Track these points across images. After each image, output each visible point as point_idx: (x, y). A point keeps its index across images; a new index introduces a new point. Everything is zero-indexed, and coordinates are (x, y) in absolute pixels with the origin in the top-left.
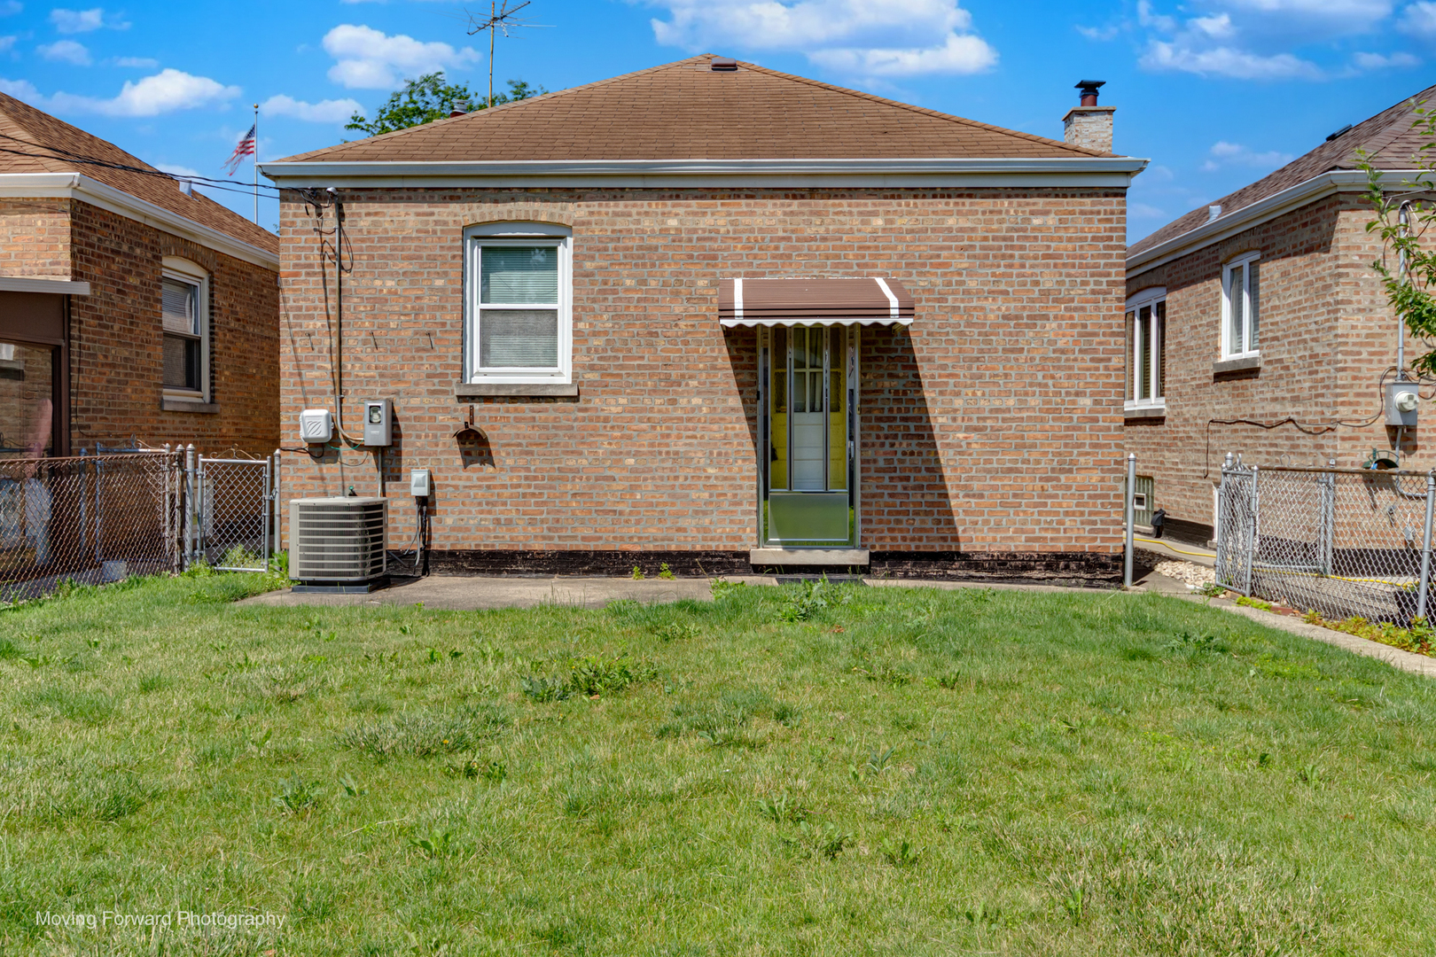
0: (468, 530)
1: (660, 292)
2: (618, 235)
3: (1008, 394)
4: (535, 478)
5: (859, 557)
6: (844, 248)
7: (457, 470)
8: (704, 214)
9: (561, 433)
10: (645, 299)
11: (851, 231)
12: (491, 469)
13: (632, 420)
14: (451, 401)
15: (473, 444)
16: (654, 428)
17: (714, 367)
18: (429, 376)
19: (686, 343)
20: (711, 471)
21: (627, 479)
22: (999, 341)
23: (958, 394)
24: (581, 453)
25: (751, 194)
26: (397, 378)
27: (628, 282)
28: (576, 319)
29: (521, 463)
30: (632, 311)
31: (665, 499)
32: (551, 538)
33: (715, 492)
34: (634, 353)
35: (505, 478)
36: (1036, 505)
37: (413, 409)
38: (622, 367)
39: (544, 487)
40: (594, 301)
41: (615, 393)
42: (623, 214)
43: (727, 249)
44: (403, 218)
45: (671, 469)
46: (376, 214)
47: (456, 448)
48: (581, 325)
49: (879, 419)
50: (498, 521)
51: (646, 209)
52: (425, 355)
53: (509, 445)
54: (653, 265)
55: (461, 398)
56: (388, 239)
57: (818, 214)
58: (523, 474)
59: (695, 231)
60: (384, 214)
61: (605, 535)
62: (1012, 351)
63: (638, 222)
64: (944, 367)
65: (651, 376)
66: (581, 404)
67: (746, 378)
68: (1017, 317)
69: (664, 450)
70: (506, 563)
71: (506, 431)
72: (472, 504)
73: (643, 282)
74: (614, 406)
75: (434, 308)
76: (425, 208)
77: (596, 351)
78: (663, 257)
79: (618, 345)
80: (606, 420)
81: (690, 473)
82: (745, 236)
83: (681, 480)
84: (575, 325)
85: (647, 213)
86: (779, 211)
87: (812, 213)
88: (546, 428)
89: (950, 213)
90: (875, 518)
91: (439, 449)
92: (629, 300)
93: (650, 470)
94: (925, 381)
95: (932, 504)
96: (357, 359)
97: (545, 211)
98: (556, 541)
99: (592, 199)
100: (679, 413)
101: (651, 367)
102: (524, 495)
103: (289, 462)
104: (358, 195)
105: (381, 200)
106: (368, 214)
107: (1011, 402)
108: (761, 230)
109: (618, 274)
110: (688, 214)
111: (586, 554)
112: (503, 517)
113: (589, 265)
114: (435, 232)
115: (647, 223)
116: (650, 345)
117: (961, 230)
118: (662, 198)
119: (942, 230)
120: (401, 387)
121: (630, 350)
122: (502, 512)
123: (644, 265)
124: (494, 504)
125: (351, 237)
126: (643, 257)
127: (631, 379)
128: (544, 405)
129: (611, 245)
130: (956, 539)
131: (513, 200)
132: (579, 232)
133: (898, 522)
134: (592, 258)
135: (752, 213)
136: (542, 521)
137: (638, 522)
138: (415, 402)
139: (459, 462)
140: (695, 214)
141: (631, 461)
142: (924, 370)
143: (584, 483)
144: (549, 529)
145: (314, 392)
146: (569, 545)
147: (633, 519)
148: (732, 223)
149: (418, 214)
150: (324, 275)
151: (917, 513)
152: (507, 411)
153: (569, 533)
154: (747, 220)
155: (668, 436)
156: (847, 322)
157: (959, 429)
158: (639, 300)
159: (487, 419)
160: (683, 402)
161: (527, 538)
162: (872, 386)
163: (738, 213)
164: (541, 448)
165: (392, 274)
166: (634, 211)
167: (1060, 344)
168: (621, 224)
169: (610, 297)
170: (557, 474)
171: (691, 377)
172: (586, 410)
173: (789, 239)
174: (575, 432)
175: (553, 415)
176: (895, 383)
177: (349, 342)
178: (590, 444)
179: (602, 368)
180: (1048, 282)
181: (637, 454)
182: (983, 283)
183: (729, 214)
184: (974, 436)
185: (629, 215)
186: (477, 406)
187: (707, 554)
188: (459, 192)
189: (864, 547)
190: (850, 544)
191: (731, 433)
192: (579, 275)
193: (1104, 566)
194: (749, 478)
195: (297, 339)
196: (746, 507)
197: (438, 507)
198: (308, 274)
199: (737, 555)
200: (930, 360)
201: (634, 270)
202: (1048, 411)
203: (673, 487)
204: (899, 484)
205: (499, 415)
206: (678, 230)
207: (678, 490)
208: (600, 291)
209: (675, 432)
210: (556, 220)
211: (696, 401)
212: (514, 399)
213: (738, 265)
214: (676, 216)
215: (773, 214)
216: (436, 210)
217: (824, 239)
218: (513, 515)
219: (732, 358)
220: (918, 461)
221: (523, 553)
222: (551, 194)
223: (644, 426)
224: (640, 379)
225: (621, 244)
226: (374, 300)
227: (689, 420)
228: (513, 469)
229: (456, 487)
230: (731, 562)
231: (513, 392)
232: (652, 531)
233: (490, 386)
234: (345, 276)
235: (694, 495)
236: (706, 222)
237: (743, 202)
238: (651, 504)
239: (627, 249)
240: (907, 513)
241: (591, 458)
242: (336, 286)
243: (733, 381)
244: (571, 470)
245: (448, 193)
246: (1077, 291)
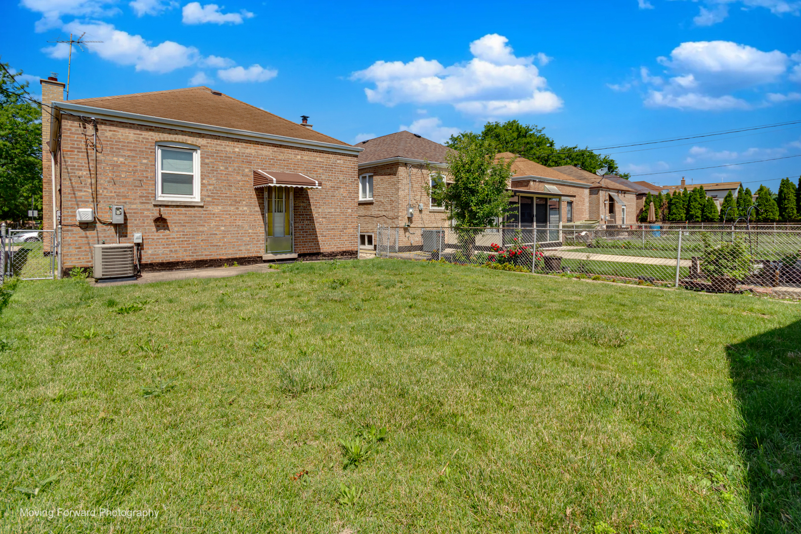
0: (158, 255)
1: (233, 172)
2: (217, 152)
3: (332, 208)
4: (187, 235)
5: (295, 256)
6: (290, 164)
7: (153, 232)
8: (247, 148)
9: (197, 219)
10: (228, 174)
11: (291, 159)
12: (168, 232)
13: (223, 214)
14: (151, 207)
15: (161, 222)
16: (231, 217)
17: (251, 198)
18: (140, 197)
19: (242, 189)
20: (250, 231)
21: (222, 234)
23: (320, 208)
24: (204, 226)
25: (262, 144)
26: (125, 197)
27: (221, 168)
28: (202, 179)
29: (181, 229)
30: (223, 178)
31: (235, 240)
32: (193, 256)
33: (251, 238)
34: (224, 192)
35: (174, 235)
36: (339, 238)
37: (132, 209)
38: (220, 196)
39: (190, 238)
40: (209, 173)
41: (217, 205)
42: (219, 145)
43: (255, 160)
44: (130, 135)
45: (237, 231)
46: (114, 131)
47: (153, 224)
48: (204, 181)
49: (300, 215)
50: (171, 251)
51: (228, 144)
52: (138, 188)
53: (176, 223)
54: (230, 163)
55: (155, 206)
56: (120, 142)
57: (282, 152)
58: (182, 233)
59: (244, 153)
60: (118, 132)
61: (213, 254)
62: (333, 196)
63: (225, 148)
64: (316, 200)
65: (230, 200)
66: (204, 209)
67: (261, 201)
68: (334, 187)
69: (235, 224)
70: (175, 266)
71: (175, 218)
72: (160, 245)
73: (227, 168)
74: (217, 210)
75: (142, 171)
76: (138, 132)
77: (210, 190)
78: (233, 161)
79: (218, 189)
80: (214, 214)
81: (243, 232)
82: (260, 157)
83: (240, 234)
84: (202, 181)
85: (228, 146)
86: (271, 150)
87: (281, 152)
88: (191, 217)
89: (317, 157)
90: (298, 244)
91: (145, 225)
92: (222, 174)
93: (230, 231)
94: (311, 204)
95: (313, 239)
96: (105, 188)
97: (190, 140)
98: (195, 257)
99: (208, 138)
100: (239, 212)
101: (230, 197)
102: (182, 241)
103: (68, 231)
104: (104, 122)
105: (117, 126)
106: (110, 131)
107: (333, 210)
108: (265, 155)
109: (218, 165)
110: (242, 147)
111: (206, 261)
112: (173, 249)
113: (207, 161)
114: (142, 142)
115: (228, 149)
116: (229, 189)
117: (320, 162)
118: (233, 141)
119: (316, 161)
120: (127, 200)
121: (222, 191)
122: (173, 248)
123: (227, 163)
124: (170, 245)
125: (101, 139)
126: (227, 160)
127: (223, 201)
128: (190, 209)
129: (215, 155)
130: (320, 249)
131: (177, 134)
132: (203, 149)
133: (305, 244)
134: (208, 158)
135: (263, 150)
136: (189, 250)
137: (225, 249)
138: (134, 206)
139: (154, 229)
140: (244, 148)
141: (223, 228)
142: (311, 201)
143: (206, 236)
144: (192, 253)
145: (82, 201)
146: (200, 258)
147: (224, 248)
148: (256, 152)
149: (135, 134)
150: (87, 153)
151: (309, 242)
152: (175, 211)
153: (200, 254)
154: (261, 152)
155: (236, 220)
156: (289, 186)
157: (320, 218)
158: (225, 174)
159: (165, 213)
160: (241, 209)
161: (183, 256)
162: (297, 205)
163: (258, 149)
164: (189, 224)
165: (122, 156)
166: (223, 144)
167: (344, 195)
168: (219, 148)
169: (215, 172)
170: (195, 233)
171: (243, 201)
172: (206, 211)
173: (274, 159)
174: (202, 218)
175: (194, 212)
176: (304, 204)
177: (100, 181)
178: (208, 223)
179: (212, 196)
180: (341, 178)
181: (225, 226)
182: (326, 177)
183: (255, 149)
184: (324, 220)
185: (222, 145)
186: (162, 209)
187: (249, 258)
188: (153, 128)
189: (295, 253)
190: (291, 252)
191: (256, 219)
192: (203, 164)
193: (354, 254)
194: (262, 233)
195: (73, 178)
196: (261, 242)
197: (145, 247)
198: (78, 152)
199: (258, 257)
200: (313, 198)
201: (223, 164)
202: (341, 213)
203: (238, 236)
204: (305, 234)
205: (172, 212)
206: (239, 152)
207: (239, 237)
208: (211, 170)
209: (238, 218)
210: (194, 144)
211: (245, 208)
212: (177, 206)
213: (258, 166)
214: (238, 148)
215: (269, 151)
216: (143, 133)
217: (284, 160)
218: (178, 248)
219: (257, 195)
220: (310, 226)
221: (182, 262)
222: (192, 134)
223: (227, 216)
224: (226, 201)
225: (219, 155)
226: (114, 166)
227: (243, 214)
228: (177, 232)
229: (153, 239)
230: (257, 260)
231: (178, 204)
232: (230, 252)
233: (169, 201)
234: (98, 154)
235: (244, 239)
236: (248, 151)
237: (260, 146)
238: (230, 242)
239: (221, 156)
240: (307, 242)
241: (208, 227)
242: (95, 158)
243: (257, 202)
244: (201, 232)
245: (150, 128)
246: (348, 181)
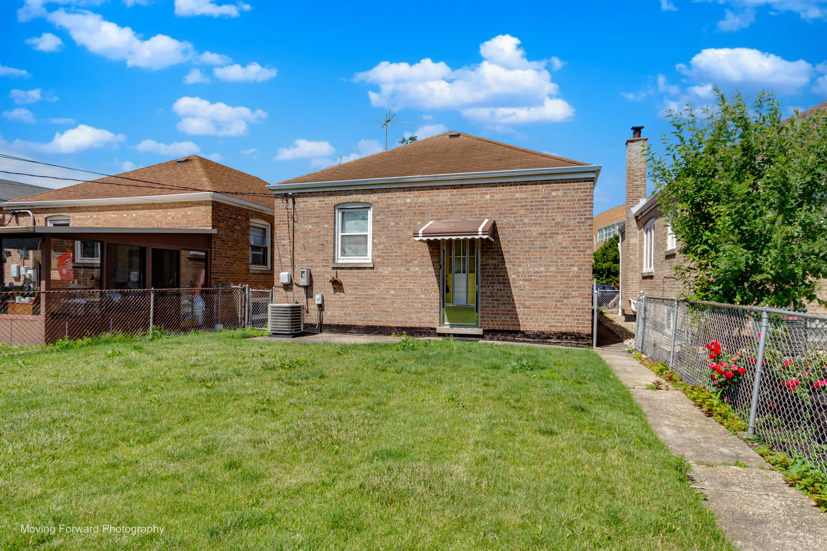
0: (335, 317)
1: (404, 227)
2: (388, 206)
3: (541, 265)
4: (359, 298)
5: (478, 331)
6: (474, 208)
7: (331, 294)
8: (420, 196)
9: (367, 281)
10: (398, 230)
11: (477, 201)
12: (343, 294)
13: (393, 276)
14: (330, 269)
15: (337, 285)
16: (401, 279)
17: (423, 256)
18: (322, 260)
19: (413, 247)
20: (422, 296)
21: (391, 299)
22: (537, 244)
23: (520, 266)
24: (374, 289)
25: (438, 188)
26: (312, 261)
27: (392, 224)
28: (373, 238)
29: (354, 292)
30: (393, 235)
31: (405, 307)
32: (364, 321)
33: (424, 304)
34: (394, 251)
35: (348, 298)
36: (553, 312)
37: (317, 272)
38: (389, 256)
39: (361, 301)
40: (380, 231)
41: (387, 266)
42: (390, 198)
43: (429, 210)
44: (314, 203)
45: (407, 295)
46: (306, 202)
47: (332, 286)
48: (375, 240)
49: (488, 276)
50: (345, 314)
51: (399, 195)
52: (321, 252)
53: (349, 285)
54: (401, 217)
55: (333, 268)
56: (309, 210)
57: (464, 194)
58: (354, 296)
59: (417, 203)
60: (308, 202)
61: (383, 320)
62: (543, 248)
63: (396, 201)
64: (514, 255)
65: (400, 259)
66: (375, 270)
67: (435, 260)
68: (545, 234)
69: (405, 288)
70: (348, 330)
71: (349, 280)
72: (336, 307)
73: (397, 224)
74: (386, 271)
75: (324, 235)
76: (322, 199)
77: (380, 250)
78: (405, 214)
79: (388, 248)
80: (384, 276)
81: (414, 296)
82: (435, 204)
83: (411, 299)
84: (373, 240)
85: (399, 197)
86: (449, 194)
87: (461, 194)
88: (362, 279)
89: (517, 192)
90: (485, 316)
91: (326, 287)
92: (392, 230)
93: (399, 295)
94: (506, 261)
95: (509, 311)
96: (299, 254)
97: (362, 198)
98: (366, 322)
99: (379, 193)
100: (410, 274)
101: (400, 256)
102: (355, 304)
103: (277, 291)
104: (300, 195)
105: (307, 197)
106: (303, 202)
107: (543, 269)
108: (442, 202)
109: (388, 221)
110: (414, 197)
111: (376, 327)
112: (347, 312)
113: (378, 218)
114: (325, 207)
115: (399, 201)
116: (400, 247)
117: (522, 199)
118: (405, 191)
119: (514, 199)
120: (313, 264)
121: (392, 250)
122: (347, 311)
123: (398, 217)
124: (344, 307)
125: (297, 210)
126: (398, 214)
127: (393, 261)
128: (362, 271)
129: (386, 210)
130: (519, 325)
131: (351, 194)
132: (375, 205)
133: (495, 317)
134: (379, 215)
135: (438, 195)
136: (361, 314)
137: (395, 315)
138: (318, 269)
139: (332, 292)
140: (417, 197)
141: (392, 292)
142: (506, 256)
143: (376, 300)
144: (363, 317)
145: (285, 266)
146: (370, 324)
147: (393, 314)
148: (431, 200)
149: (319, 201)
150: (288, 224)
151: (503, 314)
152: (349, 273)
153: (370, 319)
154: (436, 198)
155: (406, 282)
157: (520, 280)
158: (396, 230)
159: (342, 276)
160: (412, 269)
161: (355, 320)
162: (485, 263)
163: (433, 196)
164: (360, 287)
165: (311, 223)
166: (394, 196)
167: (564, 245)
168: (390, 202)
169: (386, 230)
170: (366, 296)
171: (415, 260)
172: (376, 272)
173: (452, 205)
174: (372, 281)
175: (365, 274)
176: (494, 261)
177: (296, 248)
178: (378, 285)
179: (382, 256)
180: (559, 218)
181: (395, 289)
182: (531, 220)
183: (429, 196)
184: (527, 283)
185: (393, 198)
186: (338, 271)
187: (421, 328)
188: (333, 193)
189: (481, 327)
190: (476, 326)
191: (429, 281)
192: (375, 221)
193: (583, 338)
194: (436, 299)
195: (280, 247)
196: (435, 310)
197: (325, 308)
198: (283, 224)
199: (432, 329)
200: (508, 252)
201: (394, 219)
202: (558, 273)
203: (408, 302)
204: (496, 302)
205: (346, 274)
206: (411, 203)
207: (410, 304)
208: (382, 227)
209: (408, 281)
210: (367, 201)
211: (417, 269)
212: (351, 268)
213: (433, 216)
214: (409, 198)
215: (446, 195)
216: (325, 199)
217: (466, 205)
218: (351, 312)
219: (430, 252)
220: (503, 293)
221: (354, 326)
222: (365, 192)
223: (397, 278)
224: (396, 261)
225: (389, 209)
226: (304, 233)
227: (414, 276)
228: (351, 294)
229: (331, 301)
230: (430, 332)
231: (351, 266)
232: (400, 319)
233: (343, 264)
234: (295, 224)
235: (416, 305)
236: (421, 200)
237: (435, 191)
238: (400, 309)
239: (392, 211)
240: (499, 314)
241: (378, 290)
242: (292, 228)
243: (430, 261)
244: (371, 295)
245: (329, 193)
246: (571, 222)
